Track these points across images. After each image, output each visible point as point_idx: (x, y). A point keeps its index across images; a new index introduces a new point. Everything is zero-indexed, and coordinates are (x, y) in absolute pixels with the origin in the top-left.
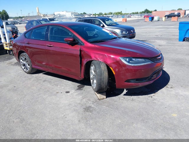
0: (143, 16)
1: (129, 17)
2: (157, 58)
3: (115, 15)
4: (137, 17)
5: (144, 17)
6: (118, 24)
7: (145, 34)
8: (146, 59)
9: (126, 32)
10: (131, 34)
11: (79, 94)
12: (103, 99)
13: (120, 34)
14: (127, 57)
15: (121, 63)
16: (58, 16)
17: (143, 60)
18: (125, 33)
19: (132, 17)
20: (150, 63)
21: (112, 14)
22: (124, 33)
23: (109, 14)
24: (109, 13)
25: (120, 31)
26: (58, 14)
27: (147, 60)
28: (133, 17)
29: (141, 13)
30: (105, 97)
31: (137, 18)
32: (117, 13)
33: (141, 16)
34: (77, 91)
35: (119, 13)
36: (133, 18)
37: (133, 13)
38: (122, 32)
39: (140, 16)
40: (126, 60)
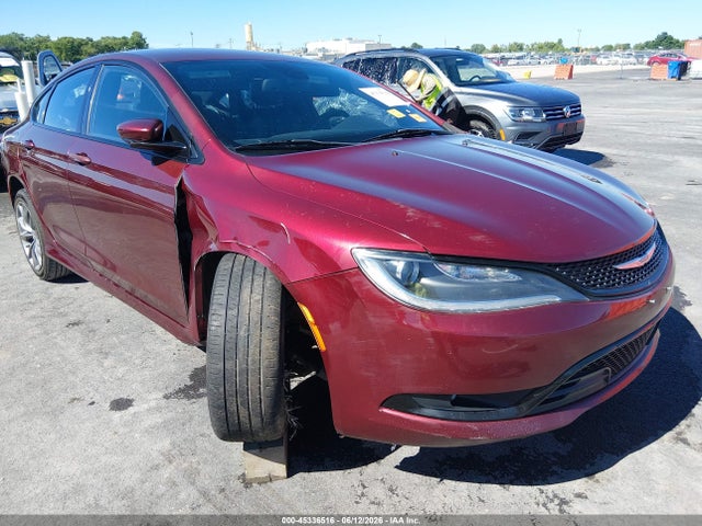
0: (646, 60)
1: (586, 61)
2: (620, 267)
3: (532, 53)
4: (620, 61)
5: (649, 63)
6: (508, 78)
7: (634, 129)
8: (529, 275)
9: (538, 114)
10: (561, 125)
11: (165, 425)
12: (270, 479)
13: (509, 121)
14: (399, 253)
15: (360, 284)
16: (320, 55)
17: (508, 275)
18: (530, 118)
19: (599, 60)
20: (558, 299)
21: (521, 49)
22: (526, 117)
23: (510, 51)
24: (511, 46)
25: (507, 110)
26: (320, 50)
27: (535, 280)
28: (605, 61)
29: (642, 47)
30: (281, 469)
31: (618, 68)
32: (541, 48)
33: (636, 57)
34: (173, 402)
35: (551, 46)
36: (604, 65)
37: (609, 48)
38: (517, 112)
39: (633, 60)
40: (391, 272)
